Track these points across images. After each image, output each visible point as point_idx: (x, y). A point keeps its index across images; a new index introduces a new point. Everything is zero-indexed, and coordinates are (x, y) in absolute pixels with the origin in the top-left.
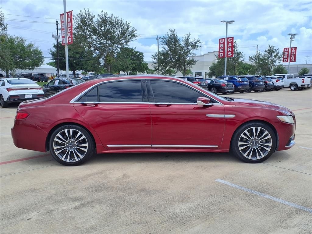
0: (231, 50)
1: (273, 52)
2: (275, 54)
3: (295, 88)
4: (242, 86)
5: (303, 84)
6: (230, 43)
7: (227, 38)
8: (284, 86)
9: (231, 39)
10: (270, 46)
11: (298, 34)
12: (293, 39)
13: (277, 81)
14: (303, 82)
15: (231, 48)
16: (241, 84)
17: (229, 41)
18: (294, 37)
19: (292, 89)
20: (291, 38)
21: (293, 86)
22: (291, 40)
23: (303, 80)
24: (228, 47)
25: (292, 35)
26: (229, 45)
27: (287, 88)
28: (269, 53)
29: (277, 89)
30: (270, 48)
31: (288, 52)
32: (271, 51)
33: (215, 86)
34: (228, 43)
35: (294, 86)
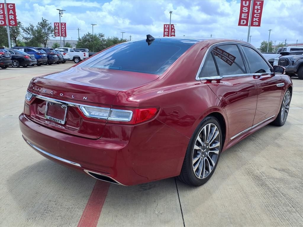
0: (13, 19)
1: (46, 25)
2: (48, 27)
3: (78, 61)
4: (42, 59)
5: (85, 57)
6: (11, 11)
7: (7, 4)
8: (69, 59)
9: (12, 5)
10: (44, 19)
11: (65, 11)
12: (62, 15)
13: (64, 54)
14: (85, 56)
15: (13, 16)
16: (41, 57)
17: (9, 7)
18: (62, 13)
19: (76, 62)
20: (60, 13)
21: (76, 59)
22: (60, 15)
23: (84, 53)
24: (9, 15)
25: (60, 11)
26: (10, 12)
27: (71, 61)
28: (42, 26)
29: (64, 61)
30: (43, 21)
31: (58, 26)
32: (44, 24)
33: (17, 58)
34: (9, 10)
35: (78, 59)
